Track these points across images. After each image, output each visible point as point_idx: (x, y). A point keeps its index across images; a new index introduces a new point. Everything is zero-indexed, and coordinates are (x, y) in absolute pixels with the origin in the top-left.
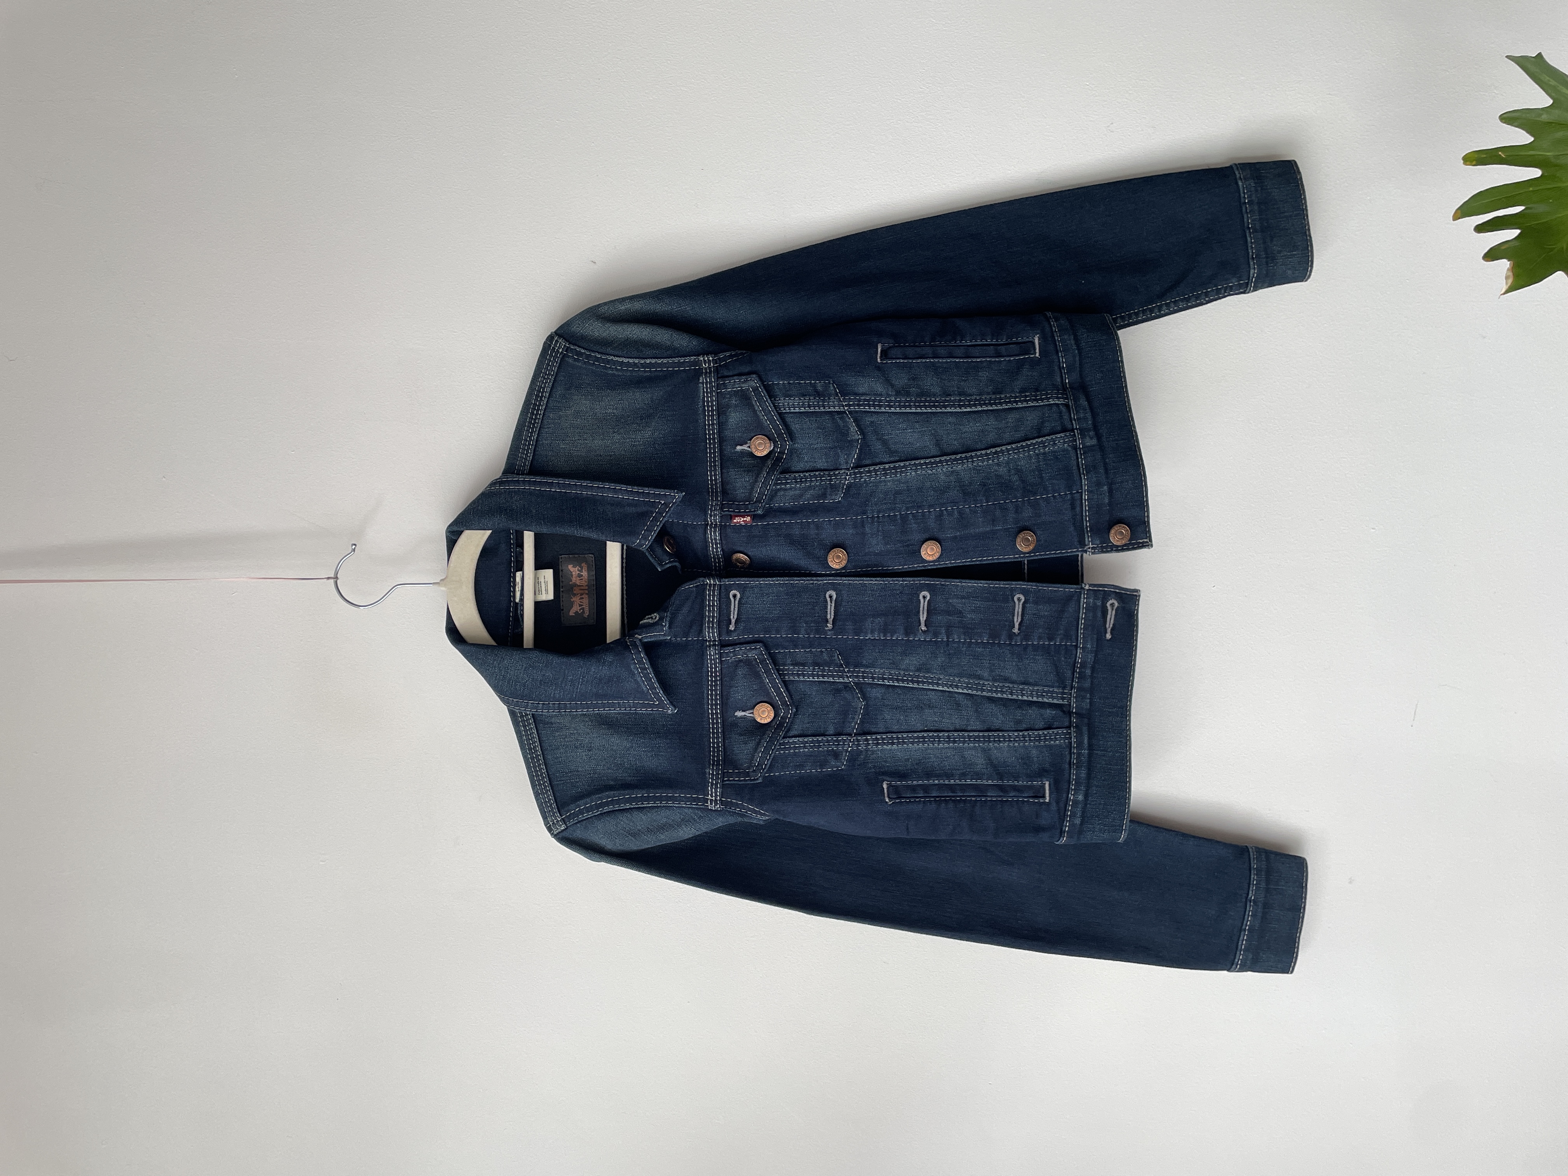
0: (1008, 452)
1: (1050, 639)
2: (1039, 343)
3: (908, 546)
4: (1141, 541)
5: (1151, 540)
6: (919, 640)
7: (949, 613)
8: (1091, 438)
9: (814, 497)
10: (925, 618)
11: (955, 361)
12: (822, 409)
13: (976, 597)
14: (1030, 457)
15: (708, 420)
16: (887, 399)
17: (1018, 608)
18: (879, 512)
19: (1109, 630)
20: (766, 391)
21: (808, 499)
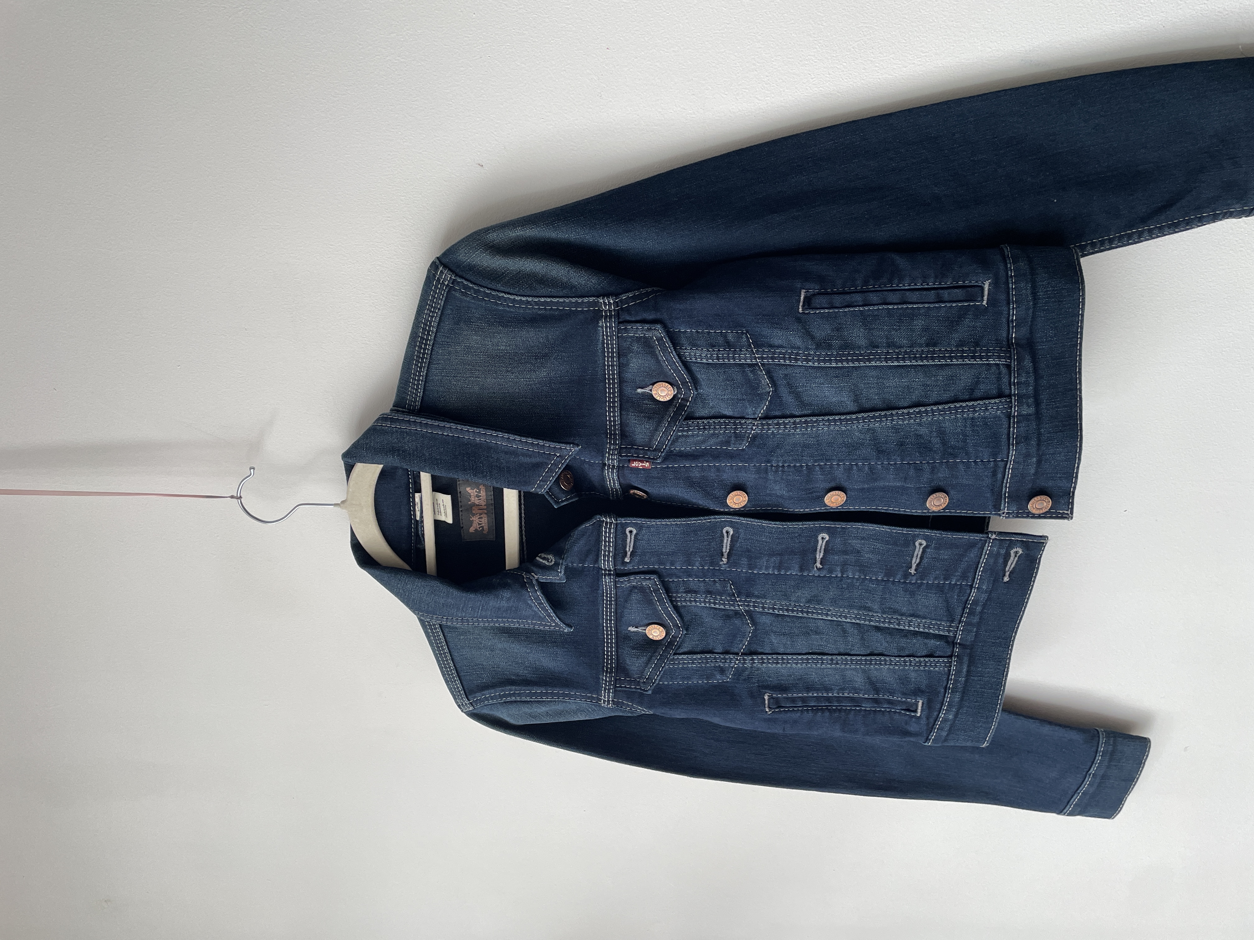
0: (933, 413)
1: (945, 579)
2: (989, 289)
3: (812, 493)
4: (1061, 512)
5: (1072, 513)
6: (814, 575)
7: (845, 552)
8: (1029, 406)
9: (717, 444)
10: (821, 556)
11: (888, 308)
12: (732, 361)
13: (876, 539)
14: (956, 418)
15: (608, 361)
16: (806, 353)
17: (918, 551)
18: (785, 462)
19: (1007, 574)
20: (672, 342)
21: (711, 444)
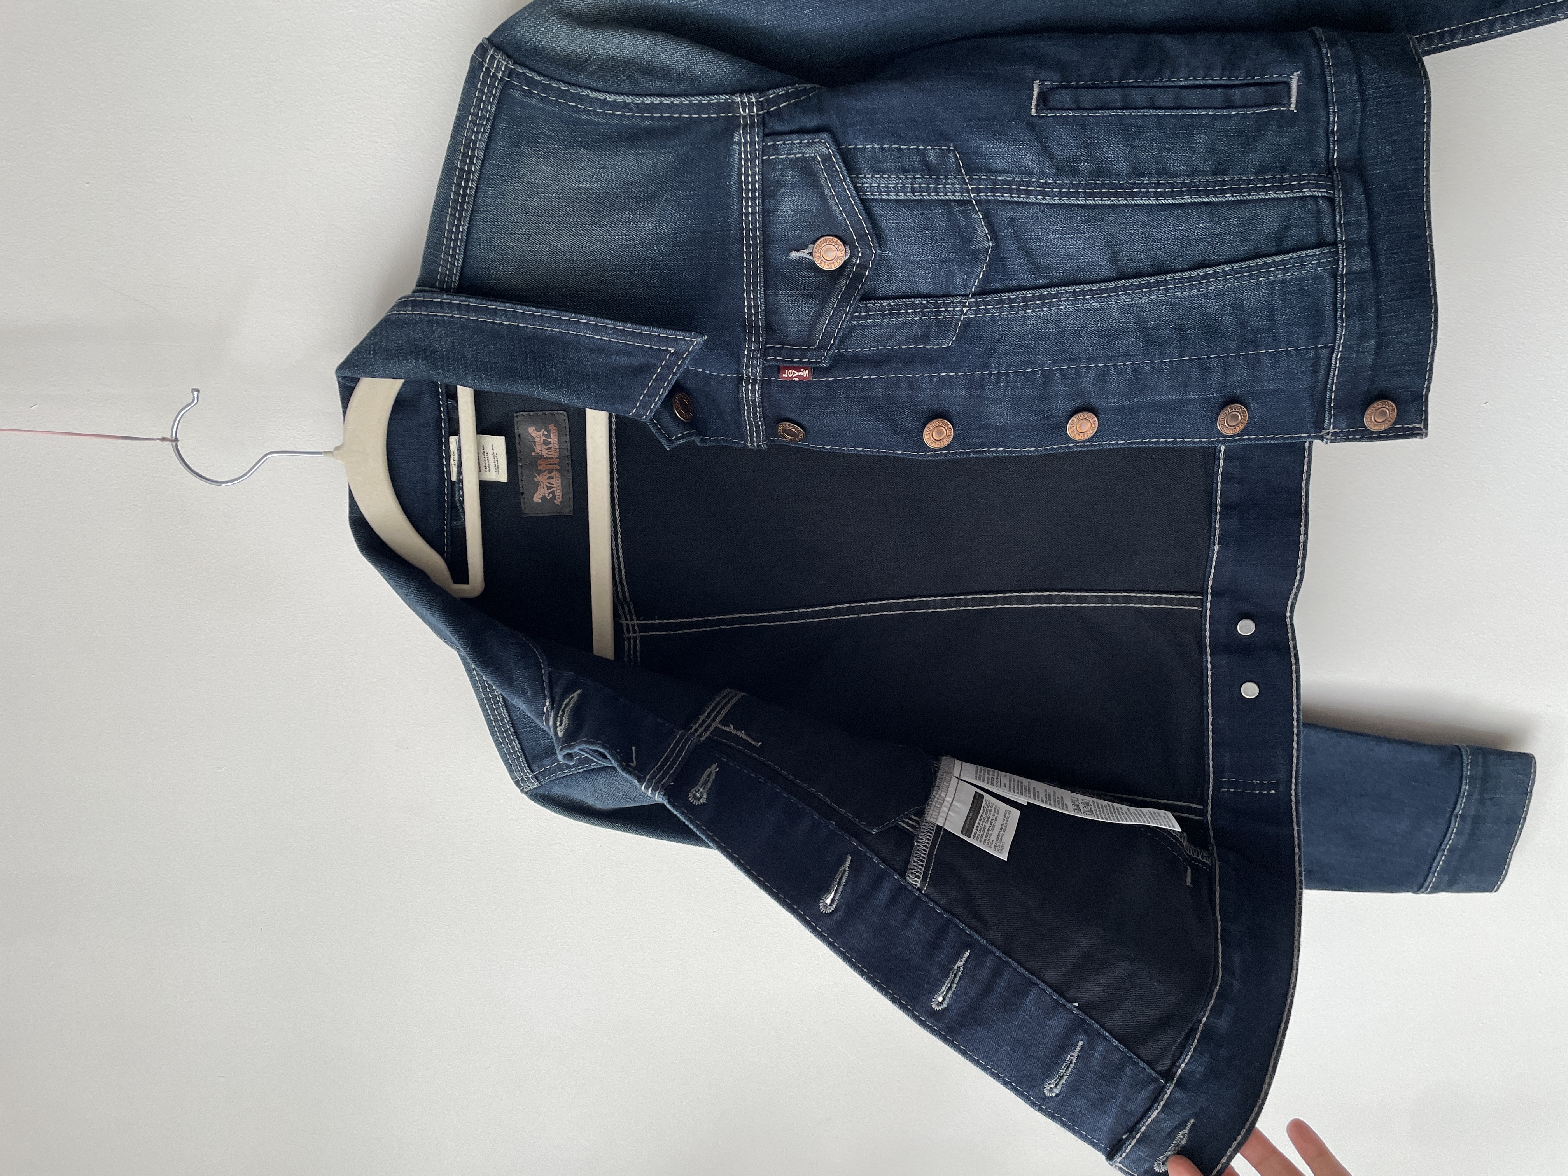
0: (1225, 276)
2: (1298, 86)
3: (1048, 418)
4: (1410, 426)
5: (1426, 427)
8: (1363, 259)
9: (908, 340)
11: (1157, 114)
12: (933, 196)
14: (1259, 285)
15: (747, 206)
16: (1041, 181)
18: (1009, 366)
20: (844, 162)
21: (900, 342)
